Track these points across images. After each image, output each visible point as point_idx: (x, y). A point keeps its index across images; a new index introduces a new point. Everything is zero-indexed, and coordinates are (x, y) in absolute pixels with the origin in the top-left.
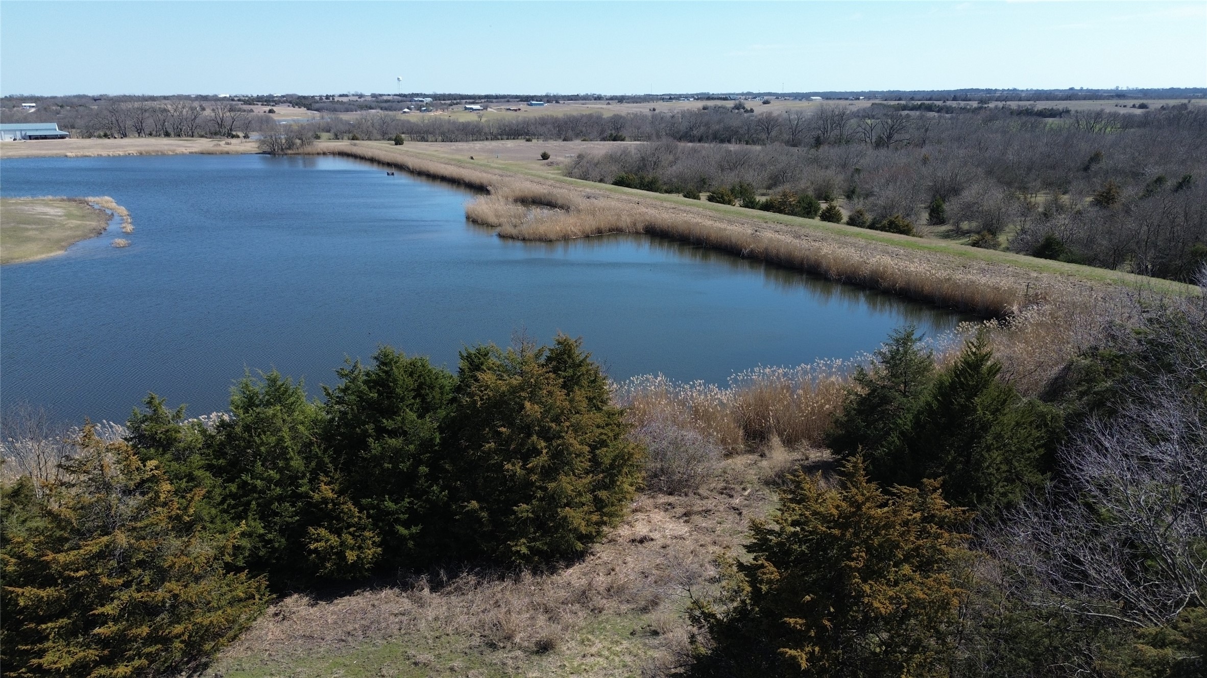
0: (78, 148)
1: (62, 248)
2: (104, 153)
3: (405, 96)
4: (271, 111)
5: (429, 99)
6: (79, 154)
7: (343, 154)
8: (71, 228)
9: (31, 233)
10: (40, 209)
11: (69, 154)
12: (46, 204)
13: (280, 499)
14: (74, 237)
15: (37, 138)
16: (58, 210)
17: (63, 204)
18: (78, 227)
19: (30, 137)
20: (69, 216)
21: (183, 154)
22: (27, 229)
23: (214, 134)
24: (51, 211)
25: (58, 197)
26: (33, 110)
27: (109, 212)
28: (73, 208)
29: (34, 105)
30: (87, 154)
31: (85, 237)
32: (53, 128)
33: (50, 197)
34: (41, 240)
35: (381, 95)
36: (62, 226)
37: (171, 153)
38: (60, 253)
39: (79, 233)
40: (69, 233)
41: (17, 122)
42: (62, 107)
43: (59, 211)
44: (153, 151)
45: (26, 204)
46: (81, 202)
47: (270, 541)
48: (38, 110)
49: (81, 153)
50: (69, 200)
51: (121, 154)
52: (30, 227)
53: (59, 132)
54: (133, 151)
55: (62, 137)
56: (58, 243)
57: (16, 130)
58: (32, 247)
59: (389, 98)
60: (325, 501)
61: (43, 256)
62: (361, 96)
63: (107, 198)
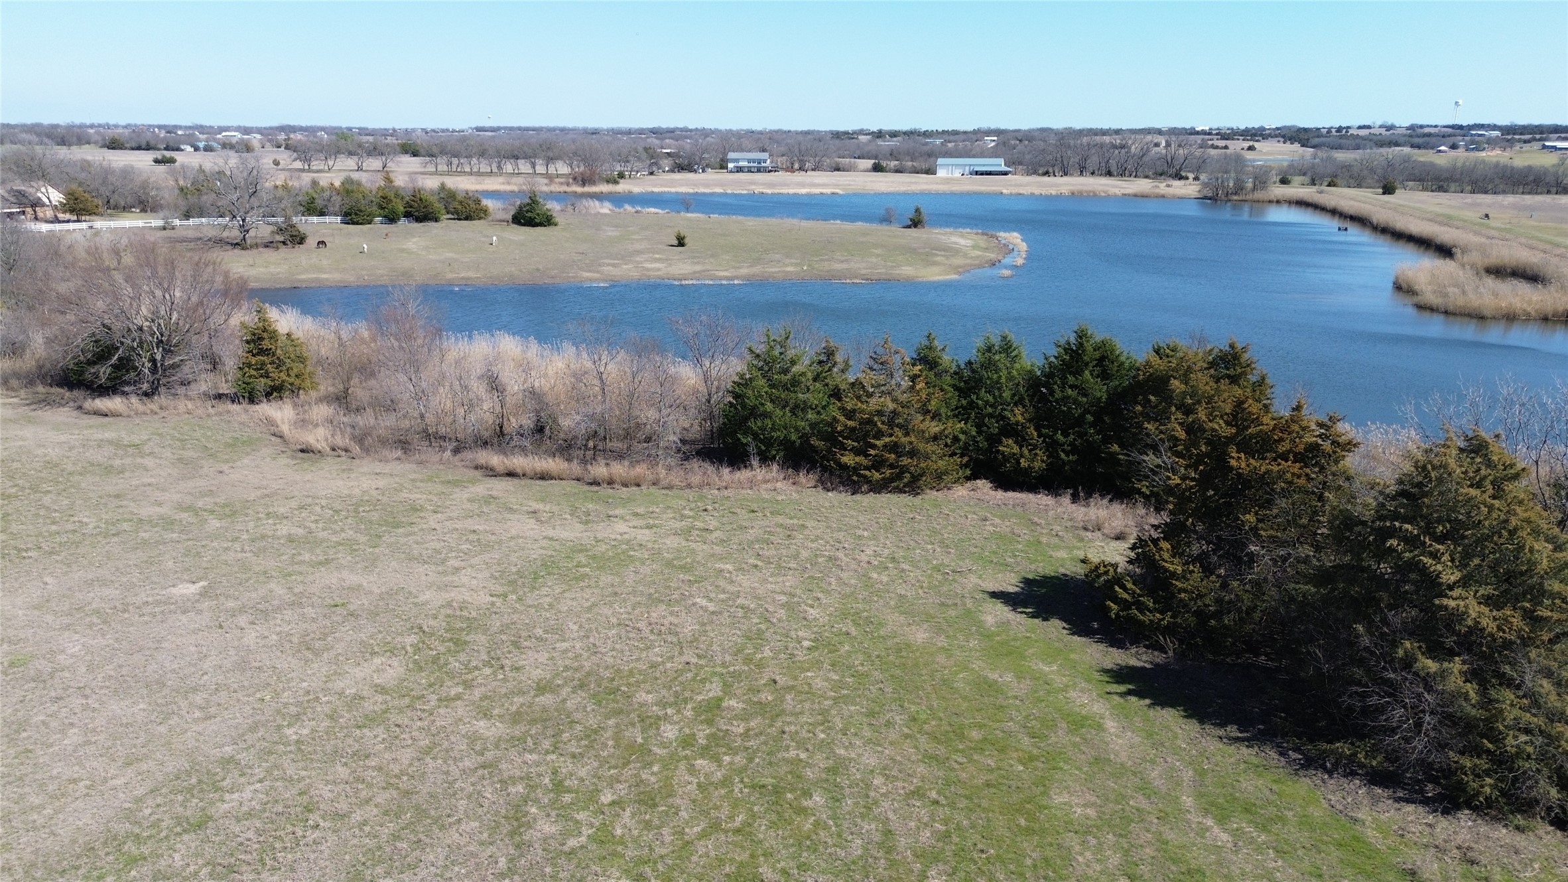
0: (1016, 185)
1: (960, 273)
2: (1037, 192)
3: (1461, 127)
4: (1251, 148)
5: (1497, 133)
6: (1014, 192)
7: (1302, 204)
8: (972, 257)
9: (938, 259)
10: (954, 239)
11: (1005, 191)
12: (962, 236)
13: (991, 416)
14: (971, 265)
15: (982, 174)
16: (969, 241)
17: (975, 237)
18: (978, 257)
19: (977, 173)
20: (974, 247)
21: (1116, 196)
22: (937, 255)
23: (1160, 175)
24: (962, 241)
25: (975, 231)
26: (993, 144)
27: (1011, 247)
28: (982, 241)
29: (995, 138)
30: (1021, 192)
31: (980, 266)
32: (999, 164)
33: (968, 230)
34: (944, 265)
35: (1421, 127)
36: (965, 255)
37: (1103, 194)
38: (954, 277)
39: (977, 262)
40: (969, 261)
41: (974, 156)
42: (1020, 141)
43: (969, 243)
44: (1086, 191)
45: (945, 234)
46: (992, 236)
47: (977, 442)
48: (997, 145)
49: (1015, 190)
50: (983, 234)
51: (1054, 193)
52: (939, 253)
53: (1004, 168)
54: (1065, 190)
55: (1006, 173)
56: (956, 269)
57: (965, 165)
58: (935, 269)
59: (1432, 130)
60: (1017, 423)
61: (941, 278)
62: (1390, 128)
63: (1015, 234)
